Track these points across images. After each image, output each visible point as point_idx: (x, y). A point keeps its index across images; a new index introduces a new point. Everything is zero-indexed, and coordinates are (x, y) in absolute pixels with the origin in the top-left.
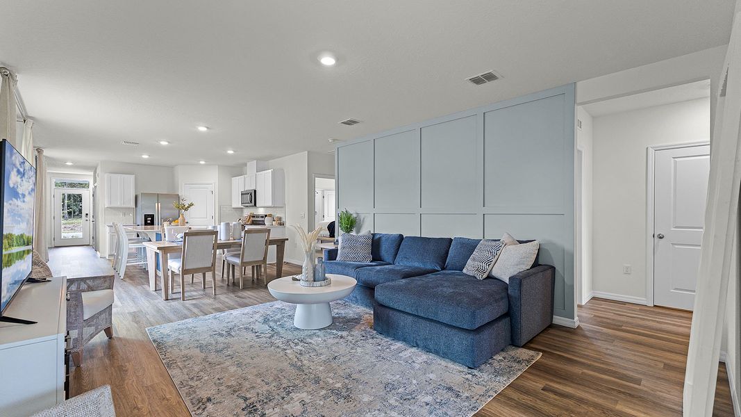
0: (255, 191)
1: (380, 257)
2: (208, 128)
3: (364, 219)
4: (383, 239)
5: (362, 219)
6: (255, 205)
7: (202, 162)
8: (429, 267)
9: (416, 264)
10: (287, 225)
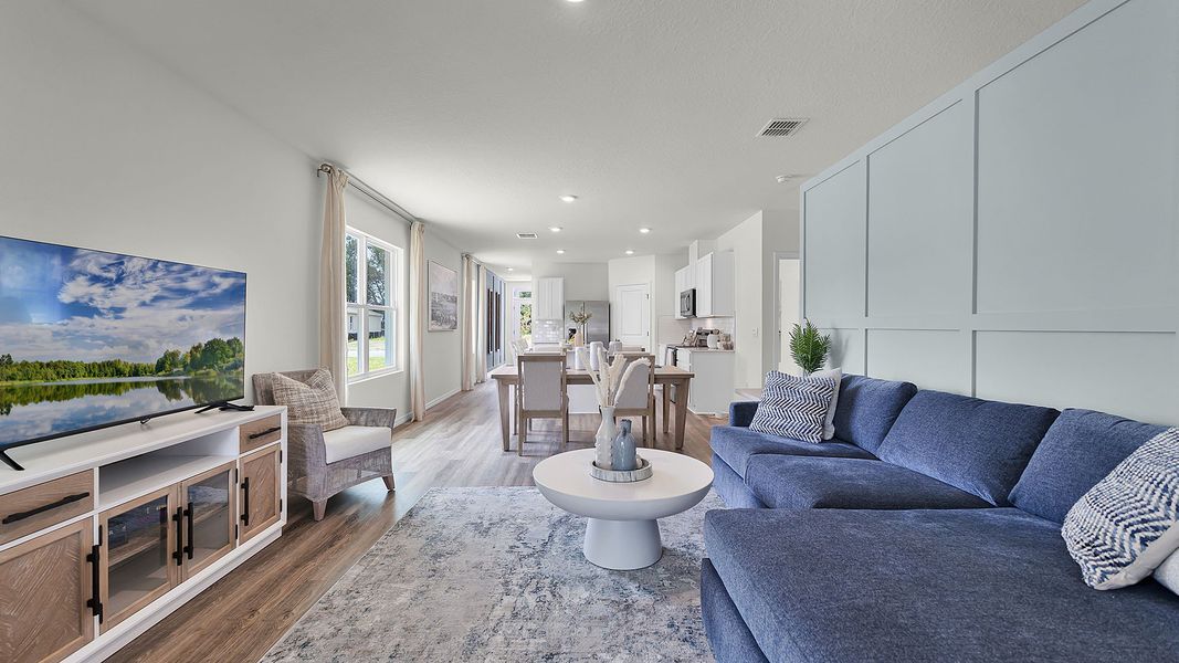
0: (694, 291)
1: (850, 433)
2: (575, 197)
3: (847, 341)
4: (864, 391)
5: (844, 343)
6: (694, 313)
7: (629, 252)
8: (962, 483)
9: (927, 470)
10: (737, 348)
